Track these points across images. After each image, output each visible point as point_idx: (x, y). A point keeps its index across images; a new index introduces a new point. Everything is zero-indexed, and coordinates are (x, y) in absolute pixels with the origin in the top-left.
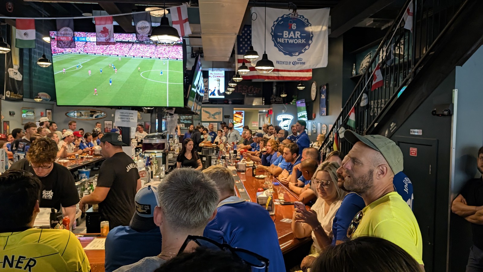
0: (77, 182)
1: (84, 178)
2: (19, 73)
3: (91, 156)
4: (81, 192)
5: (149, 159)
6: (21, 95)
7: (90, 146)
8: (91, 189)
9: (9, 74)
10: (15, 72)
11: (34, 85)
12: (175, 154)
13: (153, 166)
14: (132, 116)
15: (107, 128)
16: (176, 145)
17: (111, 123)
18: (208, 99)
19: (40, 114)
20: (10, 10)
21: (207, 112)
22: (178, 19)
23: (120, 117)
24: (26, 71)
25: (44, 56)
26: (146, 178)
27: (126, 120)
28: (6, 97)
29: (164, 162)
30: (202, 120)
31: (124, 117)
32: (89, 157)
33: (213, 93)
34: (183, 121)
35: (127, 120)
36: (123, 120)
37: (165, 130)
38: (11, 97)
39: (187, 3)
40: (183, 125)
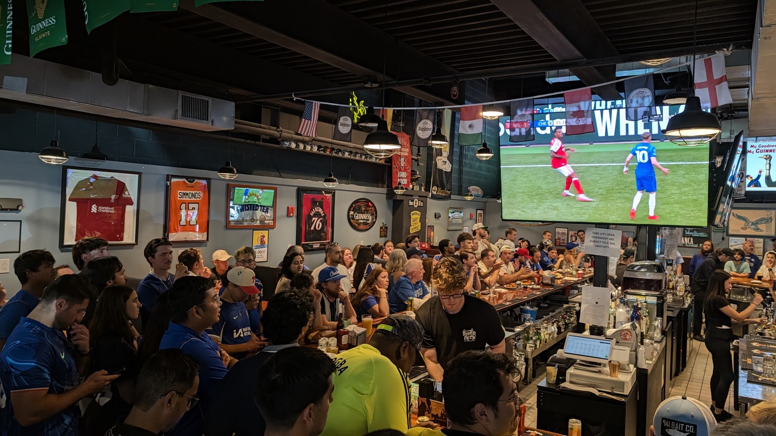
0: (519, 327)
1: (529, 320)
2: (448, 162)
3: (538, 287)
4: (524, 342)
5: (636, 309)
6: (449, 190)
7: (535, 267)
8: (538, 339)
9: (438, 164)
10: (443, 161)
11: (464, 177)
12: (676, 295)
13: (642, 321)
14: (613, 239)
15: (559, 239)
16: (679, 280)
17: (566, 232)
18: (743, 192)
19: (469, 216)
20: (455, 96)
21: (740, 217)
22: (705, 80)
23: (592, 239)
24: (456, 158)
25: (485, 145)
26: (632, 342)
27: (602, 244)
28: (433, 195)
29: (660, 314)
30: (730, 232)
31: (600, 240)
32: (535, 286)
33: (756, 183)
34: (691, 233)
35: (604, 245)
36: (598, 244)
37: (660, 254)
38: (438, 194)
39: (725, 49)
40: (690, 241)
